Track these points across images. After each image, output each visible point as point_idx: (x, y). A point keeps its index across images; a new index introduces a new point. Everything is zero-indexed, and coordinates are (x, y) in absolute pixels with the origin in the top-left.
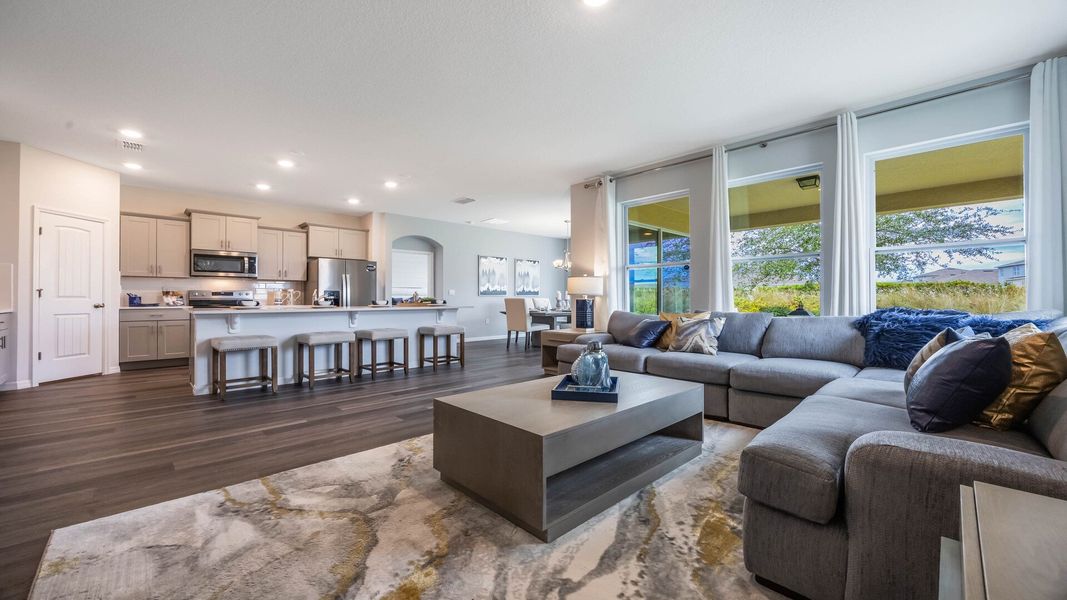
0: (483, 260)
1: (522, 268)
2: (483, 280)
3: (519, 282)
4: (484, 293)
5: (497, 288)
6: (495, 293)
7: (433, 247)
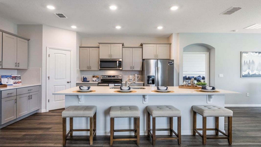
2: (244, 67)
4: (245, 76)
5: (256, 72)
6: (254, 76)
7: (208, 49)
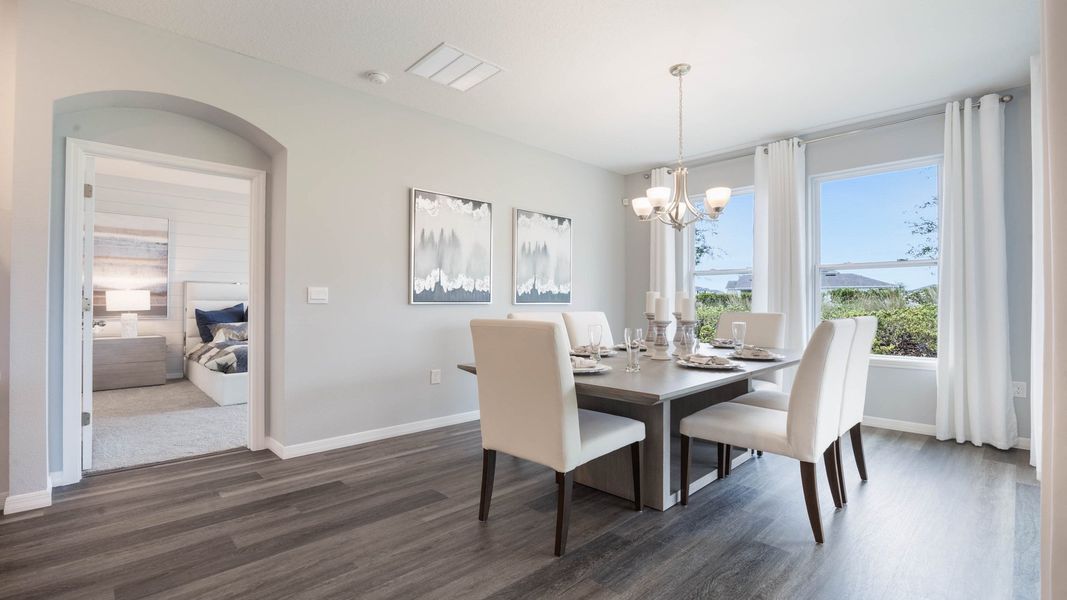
0: (421, 203)
1: (534, 232)
2: (422, 260)
3: (523, 269)
4: (426, 297)
5: (464, 282)
6: (458, 296)
